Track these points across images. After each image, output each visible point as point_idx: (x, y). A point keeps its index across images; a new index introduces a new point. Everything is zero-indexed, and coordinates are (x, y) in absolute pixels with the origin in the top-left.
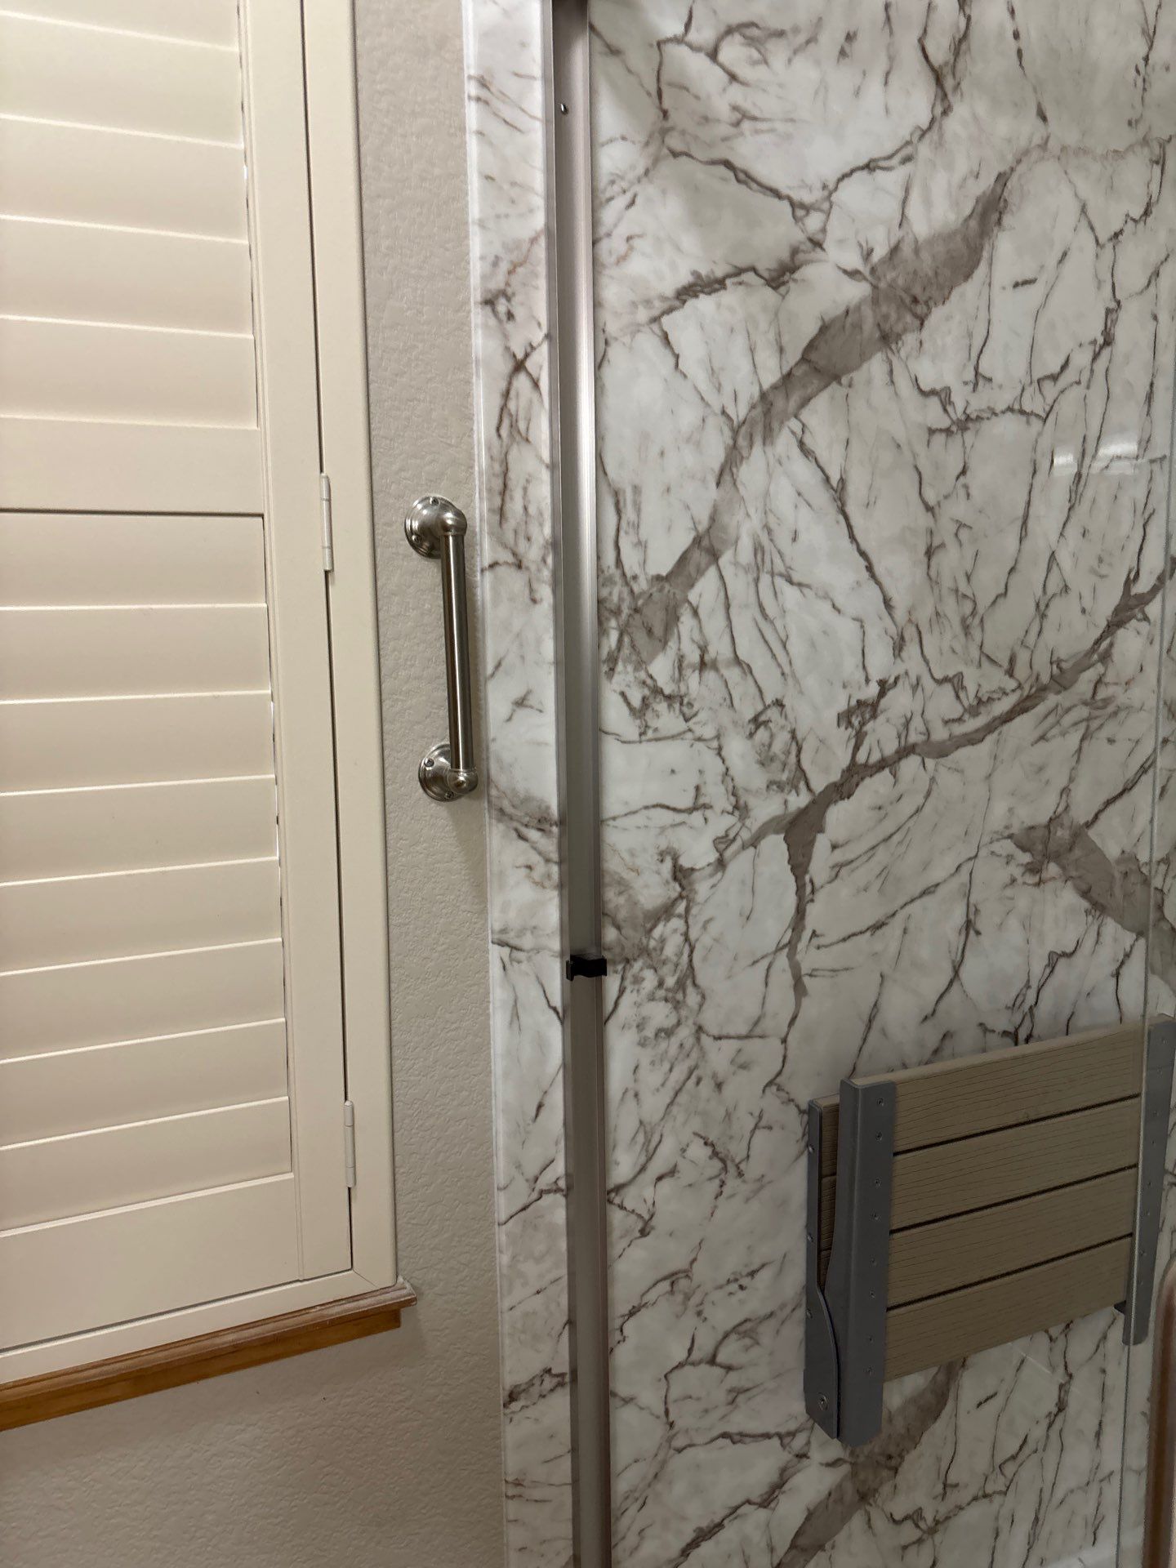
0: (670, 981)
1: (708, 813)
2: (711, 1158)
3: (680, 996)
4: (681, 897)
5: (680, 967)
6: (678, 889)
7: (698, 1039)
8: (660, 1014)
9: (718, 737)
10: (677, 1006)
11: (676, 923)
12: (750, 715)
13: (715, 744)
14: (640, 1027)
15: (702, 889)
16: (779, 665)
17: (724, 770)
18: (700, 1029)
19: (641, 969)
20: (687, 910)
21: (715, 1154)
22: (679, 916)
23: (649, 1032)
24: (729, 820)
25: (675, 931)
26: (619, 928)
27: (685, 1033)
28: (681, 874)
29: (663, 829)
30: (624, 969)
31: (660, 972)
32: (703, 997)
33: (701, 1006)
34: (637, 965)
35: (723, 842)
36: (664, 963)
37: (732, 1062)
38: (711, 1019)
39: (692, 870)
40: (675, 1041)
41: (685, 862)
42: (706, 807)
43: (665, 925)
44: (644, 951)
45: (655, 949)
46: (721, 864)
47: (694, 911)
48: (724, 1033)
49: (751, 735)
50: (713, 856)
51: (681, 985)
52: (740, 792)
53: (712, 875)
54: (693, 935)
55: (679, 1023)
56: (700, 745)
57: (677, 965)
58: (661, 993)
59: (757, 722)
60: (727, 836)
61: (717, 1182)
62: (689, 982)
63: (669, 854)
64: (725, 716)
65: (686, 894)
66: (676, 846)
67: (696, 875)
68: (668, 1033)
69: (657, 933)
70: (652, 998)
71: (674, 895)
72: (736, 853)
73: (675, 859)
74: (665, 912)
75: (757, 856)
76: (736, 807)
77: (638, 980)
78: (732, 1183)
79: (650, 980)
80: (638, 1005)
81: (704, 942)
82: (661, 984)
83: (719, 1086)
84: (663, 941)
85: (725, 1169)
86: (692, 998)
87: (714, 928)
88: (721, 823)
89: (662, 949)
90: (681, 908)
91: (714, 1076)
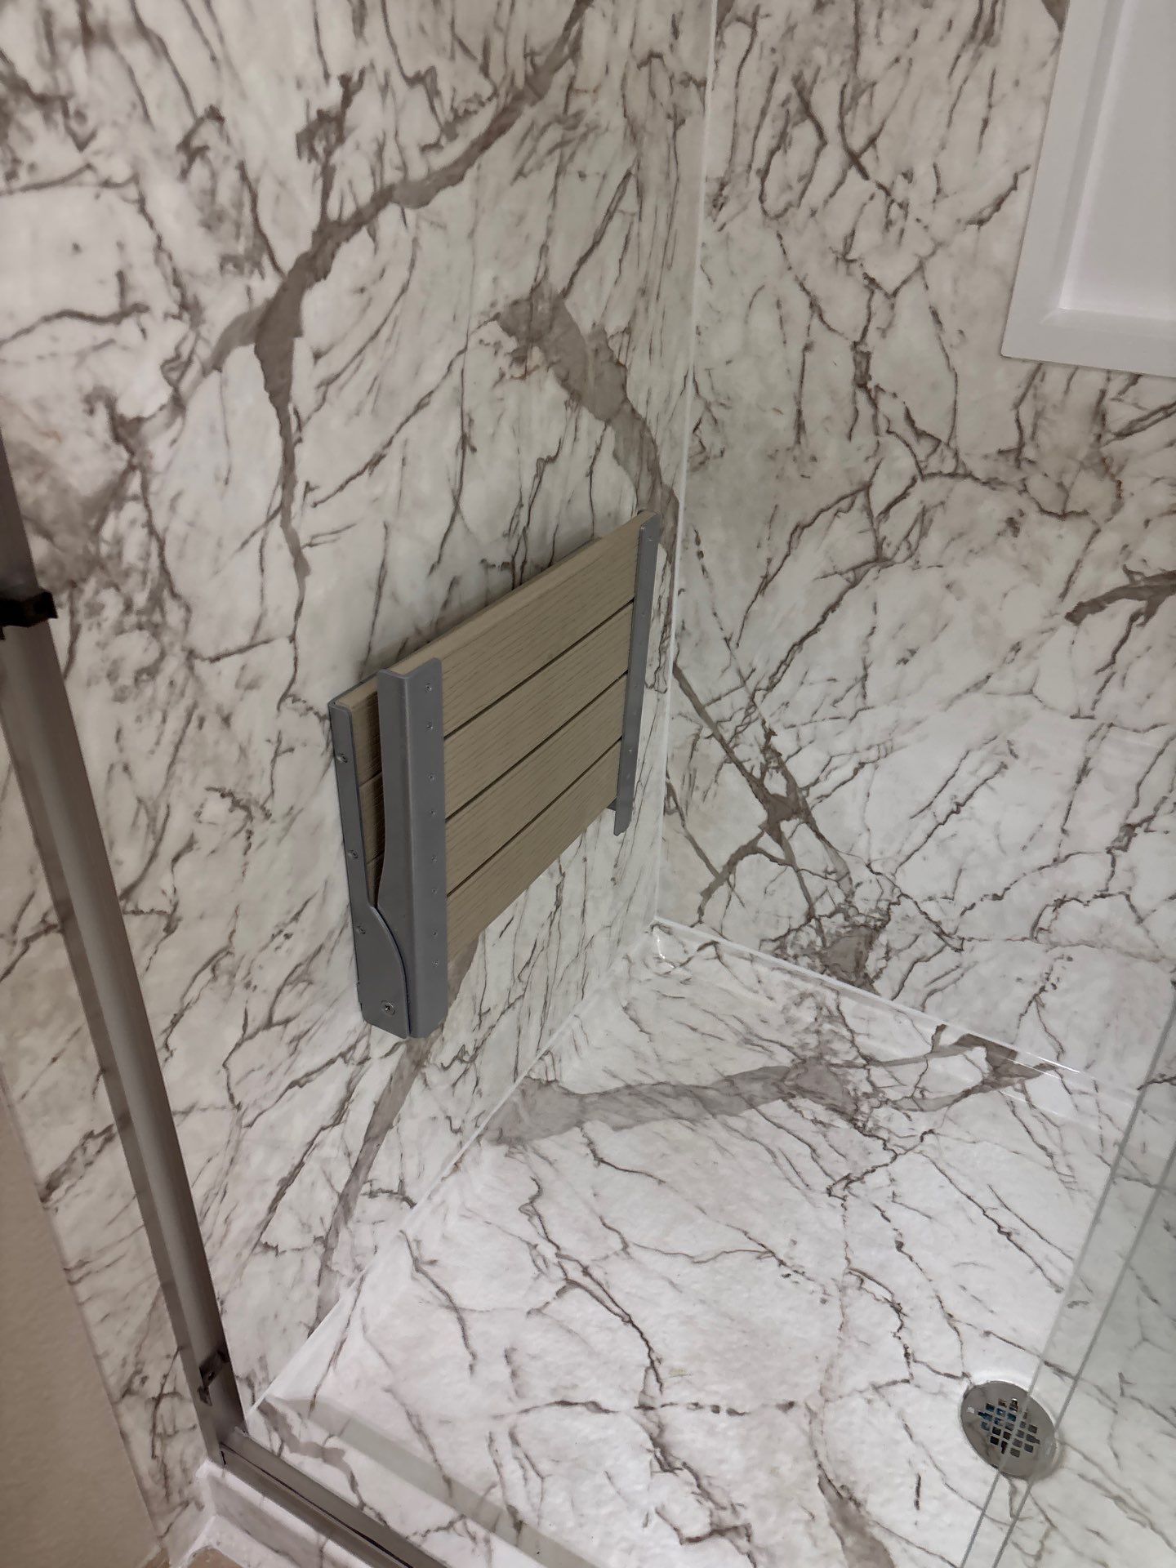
0: (141, 599)
1: (145, 319)
2: (231, 811)
3: (157, 617)
4: (131, 468)
5: (150, 577)
6: (125, 455)
7: (191, 668)
8: (136, 649)
9: (135, 179)
10: (156, 630)
11: (133, 510)
12: (176, 137)
13: (132, 192)
14: (112, 676)
15: (159, 448)
16: (206, 42)
17: (154, 240)
18: (191, 654)
19: (97, 592)
20: (145, 486)
21: (236, 804)
22: (135, 498)
23: (126, 679)
24: (177, 330)
25: (133, 522)
26: (48, 535)
27: (173, 665)
28: (125, 431)
29: (81, 356)
30: (71, 598)
31: (124, 589)
32: (188, 609)
33: (187, 622)
34: (89, 588)
35: (175, 366)
36: (127, 574)
37: (237, 685)
38: (203, 638)
39: (139, 420)
40: (162, 681)
41: (127, 409)
42: (140, 309)
43: (117, 517)
44: (95, 563)
45: (110, 557)
46: (178, 404)
47: (154, 486)
48: (222, 649)
49: (184, 174)
50: (164, 395)
51: (156, 601)
52: (185, 279)
53: (168, 425)
54: (159, 523)
55: (163, 655)
56: (109, 195)
57: (144, 573)
58: (132, 619)
59: (191, 150)
60: (178, 356)
61: (243, 835)
62: (166, 594)
63: (99, 399)
64: (140, 140)
65: (138, 464)
66: (107, 382)
67: (146, 428)
68: (150, 672)
69: (107, 531)
70: (120, 630)
71: (121, 466)
72: (196, 385)
73: (111, 405)
74: (113, 496)
75: (224, 384)
76: (184, 306)
77: (95, 610)
78: (260, 828)
79: (112, 603)
80: (102, 645)
81: (175, 528)
82: (128, 606)
83: (227, 720)
84: (118, 541)
85: (250, 817)
86: (174, 615)
87: (185, 508)
88: (168, 336)
89: (120, 555)
90: (134, 485)
91: (219, 709)
